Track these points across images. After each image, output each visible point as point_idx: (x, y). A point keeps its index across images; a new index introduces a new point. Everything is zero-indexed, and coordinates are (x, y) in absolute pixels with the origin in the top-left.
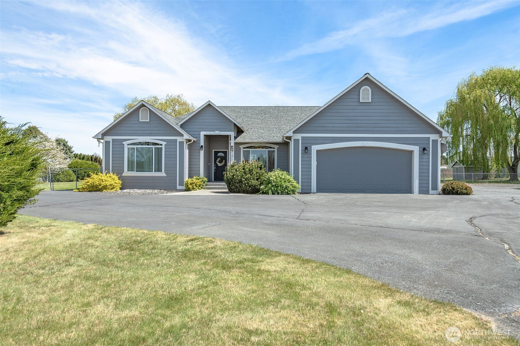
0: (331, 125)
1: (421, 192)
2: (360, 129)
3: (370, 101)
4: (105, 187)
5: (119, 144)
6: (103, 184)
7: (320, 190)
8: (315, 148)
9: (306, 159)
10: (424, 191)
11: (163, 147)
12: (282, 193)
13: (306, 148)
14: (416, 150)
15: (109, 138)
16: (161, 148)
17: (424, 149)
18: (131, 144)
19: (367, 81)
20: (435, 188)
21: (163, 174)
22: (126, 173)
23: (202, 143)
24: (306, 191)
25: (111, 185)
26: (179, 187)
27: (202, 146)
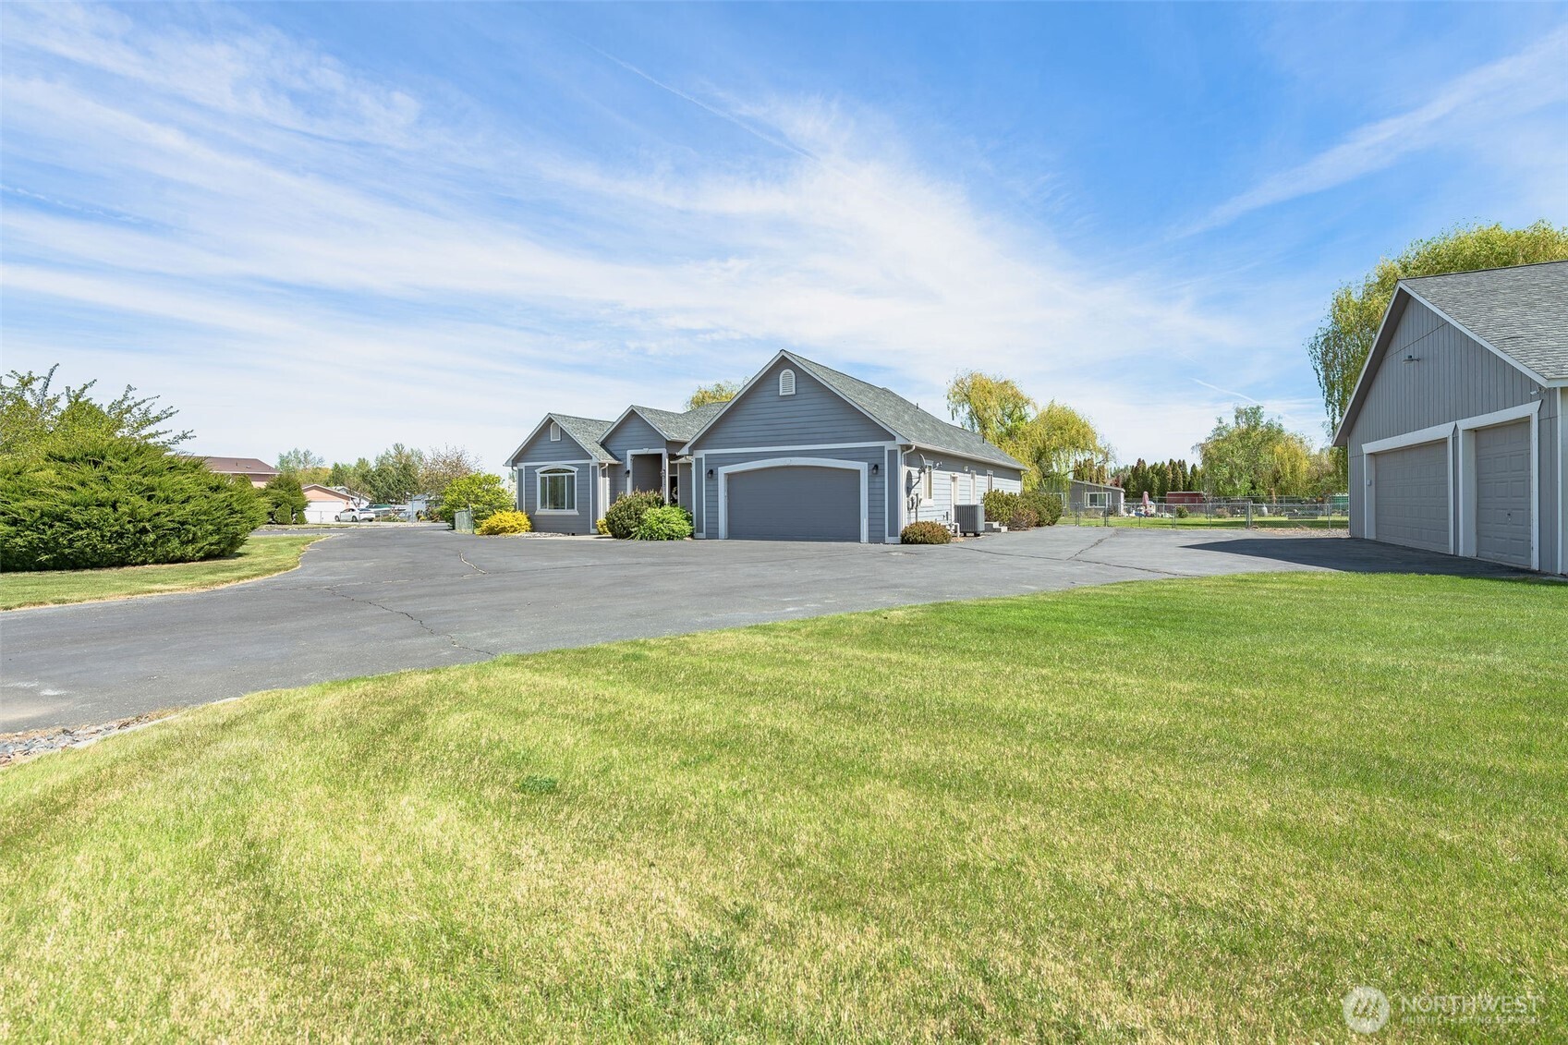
0: (744, 434)
1: (873, 540)
2: (782, 438)
3: (794, 392)
4: (503, 530)
5: (531, 470)
6: (501, 525)
7: (733, 534)
8: (722, 471)
9: (711, 488)
10: (876, 538)
11: (575, 474)
12: (651, 538)
13: (711, 472)
14: (863, 467)
15: (522, 465)
16: (573, 477)
17: (876, 467)
18: (544, 472)
19: (783, 362)
20: (893, 532)
21: (575, 512)
22: (540, 511)
23: (629, 466)
24: (713, 535)
25: (512, 527)
26: (592, 531)
27: (628, 472)
